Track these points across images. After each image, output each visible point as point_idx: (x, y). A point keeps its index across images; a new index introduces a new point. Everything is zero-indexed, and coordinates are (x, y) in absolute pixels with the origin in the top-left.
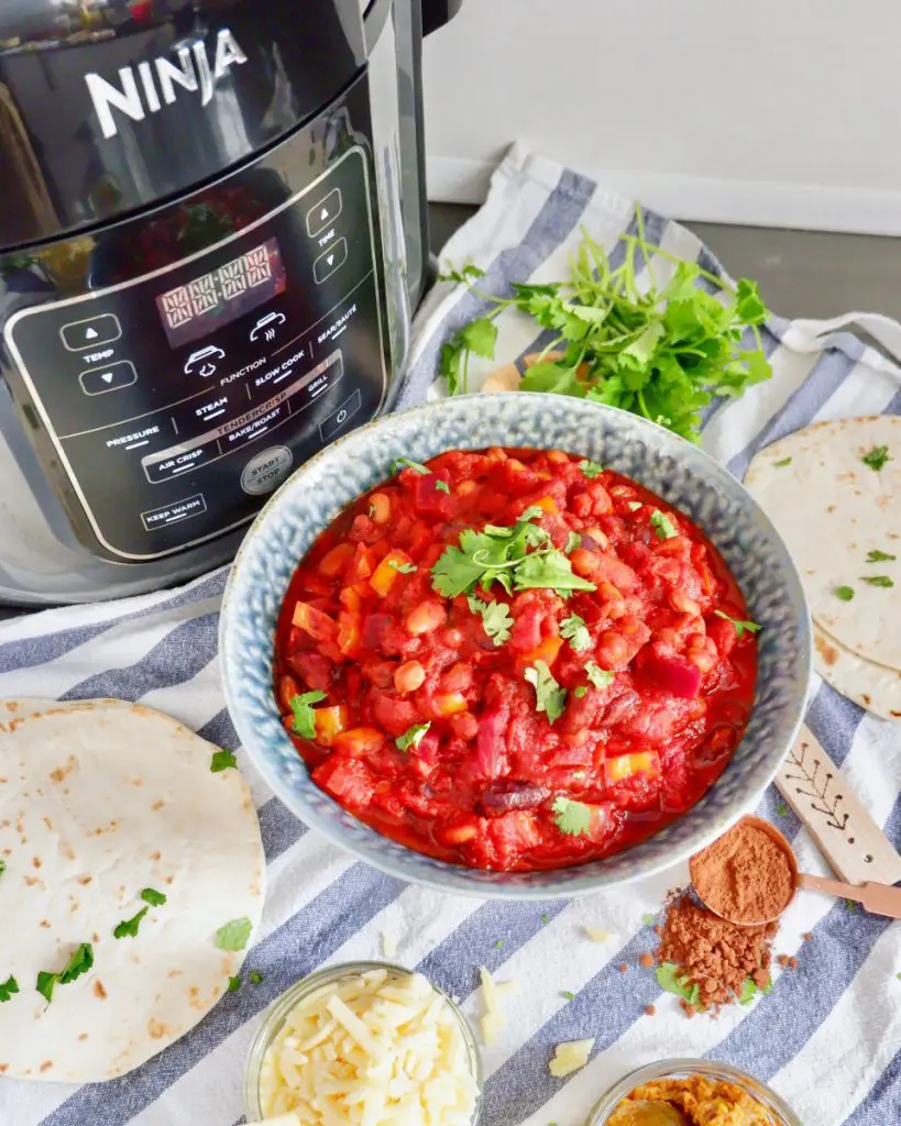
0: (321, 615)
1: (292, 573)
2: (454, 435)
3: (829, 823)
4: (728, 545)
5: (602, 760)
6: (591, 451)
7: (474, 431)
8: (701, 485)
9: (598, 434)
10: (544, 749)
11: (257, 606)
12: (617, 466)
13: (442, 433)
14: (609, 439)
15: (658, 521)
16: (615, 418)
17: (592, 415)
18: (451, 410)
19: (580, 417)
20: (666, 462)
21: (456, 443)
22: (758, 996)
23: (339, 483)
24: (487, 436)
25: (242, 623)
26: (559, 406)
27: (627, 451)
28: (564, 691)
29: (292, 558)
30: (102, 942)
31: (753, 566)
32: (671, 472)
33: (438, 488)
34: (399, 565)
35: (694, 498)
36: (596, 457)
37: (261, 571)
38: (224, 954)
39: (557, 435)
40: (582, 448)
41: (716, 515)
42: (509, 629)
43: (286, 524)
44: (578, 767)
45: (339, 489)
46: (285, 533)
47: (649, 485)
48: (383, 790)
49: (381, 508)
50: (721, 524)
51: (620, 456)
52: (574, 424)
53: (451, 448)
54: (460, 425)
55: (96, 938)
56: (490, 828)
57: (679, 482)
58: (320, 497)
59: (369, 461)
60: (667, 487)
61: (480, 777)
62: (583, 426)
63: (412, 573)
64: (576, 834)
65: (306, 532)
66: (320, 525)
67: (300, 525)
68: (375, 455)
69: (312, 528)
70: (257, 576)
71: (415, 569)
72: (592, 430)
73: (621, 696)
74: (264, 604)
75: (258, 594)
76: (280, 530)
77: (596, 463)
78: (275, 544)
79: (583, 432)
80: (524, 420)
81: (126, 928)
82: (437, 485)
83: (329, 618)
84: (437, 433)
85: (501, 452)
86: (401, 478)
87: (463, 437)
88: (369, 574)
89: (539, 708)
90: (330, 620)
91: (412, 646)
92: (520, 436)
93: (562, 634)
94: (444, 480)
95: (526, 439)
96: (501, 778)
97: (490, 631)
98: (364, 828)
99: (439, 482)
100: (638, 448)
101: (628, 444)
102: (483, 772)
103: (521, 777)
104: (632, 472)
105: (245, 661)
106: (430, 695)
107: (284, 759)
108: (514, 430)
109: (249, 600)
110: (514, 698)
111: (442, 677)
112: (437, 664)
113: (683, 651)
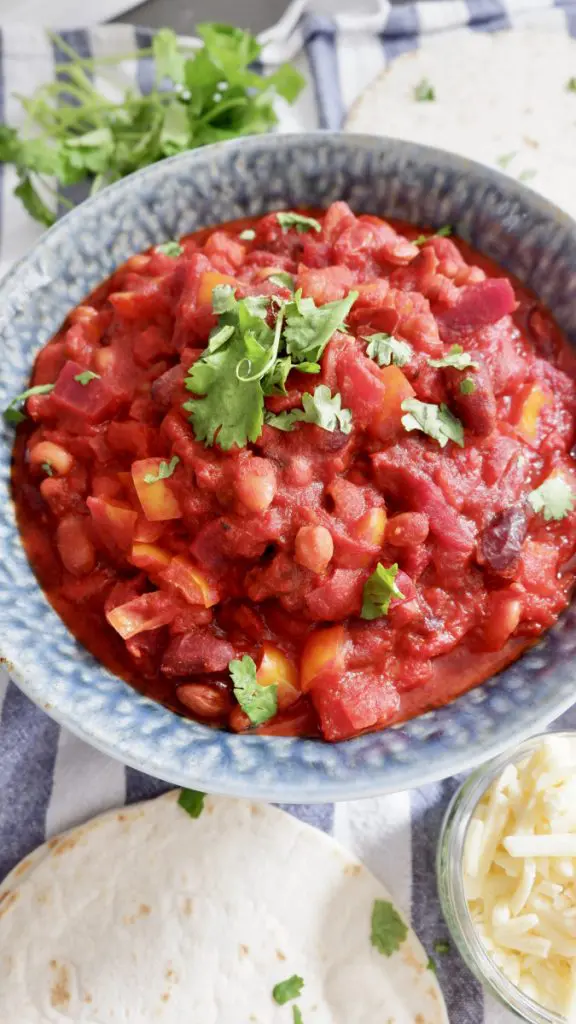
0: (143, 600)
2: (27, 335)
5: (512, 431)
6: (151, 237)
7: (39, 315)
8: (275, 168)
9: (143, 212)
11: (67, 667)
12: (184, 227)
13: (15, 343)
14: (157, 208)
16: (144, 183)
17: (122, 201)
19: (112, 212)
20: (224, 179)
21: (36, 342)
24: (53, 312)
25: (80, 699)
26: (86, 219)
27: (182, 203)
28: (444, 406)
29: (30, 590)
31: (388, 188)
32: (237, 184)
33: (85, 382)
34: (156, 474)
35: (277, 186)
36: (160, 237)
37: (25, 633)
39: (110, 248)
40: (141, 239)
41: (312, 182)
42: (344, 407)
44: (515, 457)
47: (226, 218)
48: (396, 669)
49: (53, 455)
50: (322, 185)
51: (179, 216)
52: (115, 224)
53: (35, 351)
54: (22, 320)
56: (526, 584)
57: (251, 185)
60: (244, 202)
61: (465, 555)
62: (124, 218)
63: (176, 466)
64: (570, 509)
65: (11, 554)
66: (13, 536)
69: (10, 546)
70: (30, 643)
71: (175, 460)
72: (135, 214)
74: (67, 657)
77: (165, 241)
79: (128, 224)
80: (69, 263)
82: (80, 382)
83: (152, 594)
84: (10, 348)
85: (81, 308)
86: (34, 414)
87: (35, 330)
88: (135, 515)
89: (443, 442)
90: (156, 595)
91: (277, 524)
92: (80, 282)
93: (381, 363)
94: (78, 372)
95: (87, 279)
96: (479, 536)
97: (330, 423)
98: (435, 720)
99: (77, 378)
100: (188, 191)
101: (176, 195)
102: (465, 549)
103: (490, 515)
104: (202, 219)
105: (135, 727)
106: (351, 541)
107: (295, 759)
108: (70, 280)
109: (54, 672)
110: (415, 459)
111: (337, 516)
112: (317, 511)
113: (458, 284)
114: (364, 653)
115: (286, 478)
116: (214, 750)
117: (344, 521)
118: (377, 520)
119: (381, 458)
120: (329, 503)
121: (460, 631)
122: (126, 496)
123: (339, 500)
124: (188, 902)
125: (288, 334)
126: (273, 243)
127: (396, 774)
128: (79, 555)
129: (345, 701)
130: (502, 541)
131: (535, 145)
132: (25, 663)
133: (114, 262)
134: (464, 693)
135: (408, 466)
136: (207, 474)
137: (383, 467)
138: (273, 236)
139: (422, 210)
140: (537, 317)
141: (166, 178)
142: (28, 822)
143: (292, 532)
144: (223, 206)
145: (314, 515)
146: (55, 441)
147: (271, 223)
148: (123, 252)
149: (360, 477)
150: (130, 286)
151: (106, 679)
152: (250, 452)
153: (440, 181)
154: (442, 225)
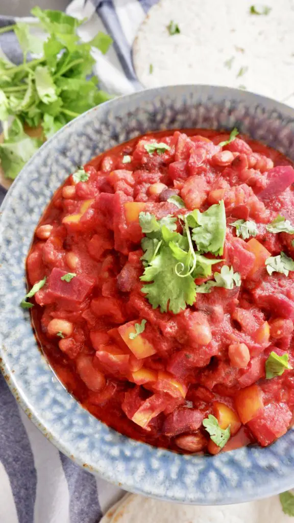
0: (147, 404)
1: (85, 411)
2: (17, 253)
6: (67, 170)
7: (20, 239)
8: (130, 114)
9: (61, 159)
11: (115, 451)
12: (85, 160)
13: (12, 261)
14: (68, 154)
15: (152, 148)
16: (59, 141)
17: (48, 156)
19: (45, 164)
20: (103, 127)
21: (22, 255)
23: (24, 352)
24: (27, 231)
25: (133, 471)
27: (81, 147)
28: (282, 253)
31: (198, 113)
32: (111, 128)
33: (68, 280)
34: (136, 332)
35: (133, 124)
36: (73, 169)
37: (87, 440)
39: (47, 185)
40: (64, 176)
41: (153, 117)
43: (50, 407)
45: (29, 353)
46: (57, 409)
47: (107, 148)
48: (286, 397)
49: (61, 326)
50: (159, 117)
51: (81, 154)
52: (48, 170)
53: (24, 260)
54: (12, 246)
57: (119, 127)
58: (32, 371)
60: (116, 137)
62: (52, 164)
63: (146, 325)
65: (56, 390)
67: (51, 394)
69: (53, 385)
70: (92, 446)
71: (144, 321)
72: (57, 161)
74: (111, 444)
75: (106, 448)
76: (55, 414)
77: (76, 171)
78: (66, 421)
79: (55, 168)
82: (65, 281)
83: (151, 398)
84: (11, 265)
85: (43, 227)
86: (41, 304)
87: (20, 248)
88: (128, 356)
89: (287, 274)
90: (153, 397)
91: (216, 345)
92: (36, 210)
93: (245, 238)
94: (62, 275)
95: (39, 207)
97: (231, 285)
99: (62, 278)
100: (84, 139)
101: (77, 143)
104: (94, 153)
105: (167, 477)
106: (257, 345)
107: (256, 467)
108: (31, 211)
109: (113, 459)
110: (275, 288)
111: (245, 332)
112: (234, 333)
113: (262, 172)
115: (213, 319)
116: (212, 475)
117: (249, 335)
118: (266, 328)
119: (259, 292)
120: (237, 325)
123: (243, 323)
125: (195, 238)
126: (146, 164)
128: (96, 381)
129: (268, 424)
131: (242, 50)
132: (97, 462)
133: (51, 192)
135: (273, 292)
136: (169, 330)
137: (260, 297)
138: (145, 160)
141: (70, 135)
142: (90, 505)
143: (225, 348)
144: (104, 142)
145: (234, 336)
146: (59, 318)
147: (142, 152)
148: (55, 185)
149: (246, 303)
150: (70, 208)
151: (135, 448)
152: (189, 310)
153: (228, 105)
154: (232, 129)
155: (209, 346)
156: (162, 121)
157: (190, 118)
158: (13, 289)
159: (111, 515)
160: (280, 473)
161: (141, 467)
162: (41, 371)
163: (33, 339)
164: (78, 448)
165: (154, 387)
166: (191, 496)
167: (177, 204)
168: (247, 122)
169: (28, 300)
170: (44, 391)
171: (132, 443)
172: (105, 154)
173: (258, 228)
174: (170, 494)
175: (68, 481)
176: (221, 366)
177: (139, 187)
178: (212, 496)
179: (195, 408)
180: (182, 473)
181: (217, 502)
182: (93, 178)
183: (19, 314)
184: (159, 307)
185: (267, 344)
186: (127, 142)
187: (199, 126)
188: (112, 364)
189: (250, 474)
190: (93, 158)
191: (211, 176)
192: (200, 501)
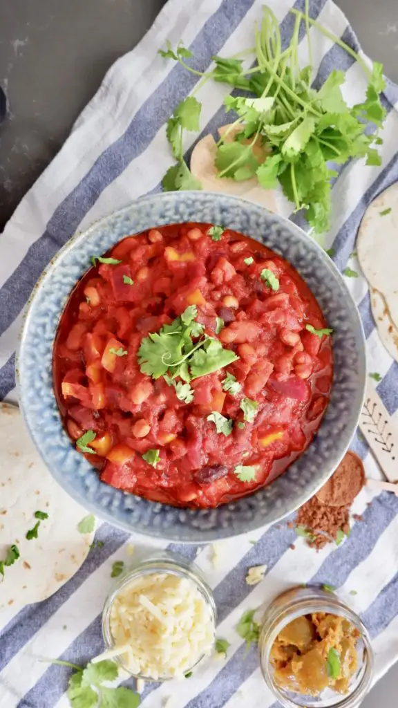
0: (78, 387)
1: (52, 348)
2: (125, 229)
3: (383, 449)
4: (308, 275)
5: (256, 440)
6: (214, 220)
8: (288, 239)
9: (217, 211)
10: (224, 448)
11: (38, 384)
12: (231, 227)
13: (117, 231)
14: (225, 214)
15: (265, 277)
16: (227, 201)
17: (210, 201)
18: (119, 217)
19: (203, 203)
20: (264, 226)
21: (127, 233)
22: (345, 538)
23: (62, 284)
24: (144, 225)
25: (33, 403)
26: (189, 199)
27: (237, 219)
28: (230, 420)
29: (51, 340)
30: (21, 543)
31: (325, 292)
32: (268, 231)
33: (125, 281)
34: (116, 351)
36: (218, 223)
37: (33, 362)
38: (83, 535)
39: (191, 214)
40: (208, 219)
41: (299, 258)
42: (192, 394)
43: (38, 325)
44: (245, 452)
45: (63, 287)
46: (40, 330)
47: (253, 237)
48: (141, 477)
49: (93, 296)
50: (302, 263)
51: (233, 222)
52: (201, 207)
53: (125, 236)
54: (128, 223)
55: (17, 542)
56: (204, 493)
57: (273, 237)
58: (53, 298)
59: (76, 263)
60: (265, 239)
61: (192, 469)
62: (207, 208)
63: (125, 355)
64: (249, 481)
65: (52, 321)
66: (57, 312)
67: (47, 320)
68: (79, 259)
69: (54, 316)
71: (126, 353)
72: (213, 210)
73: (262, 410)
74: (42, 379)
75: (36, 377)
76: (36, 331)
77: (218, 226)
79: (207, 211)
80: (167, 210)
81: (31, 534)
82: (123, 280)
83: (83, 387)
84: (114, 233)
85: (157, 232)
86: (99, 273)
87: (131, 229)
88: (99, 356)
91: (138, 409)
92: (167, 219)
93: (224, 388)
94: (127, 275)
95: (171, 220)
96: (205, 466)
97: (182, 397)
98: (137, 503)
99: (124, 277)
100: (244, 217)
101: (238, 215)
102: (194, 467)
103: (215, 462)
104: (242, 230)
105: (43, 426)
106: (155, 437)
107: (83, 479)
108: (163, 216)
109: (32, 385)
110: (203, 428)
111: (159, 424)
112: (154, 417)
113: (293, 372)
114: (134, 465)
115: (154, 397)
116: (62, 454)
117: (160, 428)
118: (171, 437)
119: (192, 419)
120: (161, 417)
121: (171, 485)
122: (104, 340)
123: (165, 420)
124: (32, 464)
125: (196, 354)
126: (251, 280)
127: (105, 514)
128: (73, 343)
129: (116, 473)
130: (208, 476)
132: (24, 377)
133: (189, 219)
134: (156, 501)
135: (199, 429)
136: (128, 373)
137: (190, 422)
138: (253, 276)
139: (330, 312)
140: (320, 401)
141: (238, 206)
143: (140, 417)
144: (256, 233)
145: (152, 418)
146: (98, 291)
147: (258, 271)
148: (196, 218)
149: (182, 414)
150: (182, 245)
151: (49, 395)
152: (149, 378)
153: (343, 313)
154: (330, 327)
155: (135, 406)
156: (302, 267)
157: (318, 287)
158: (98, 245)
159: (5, 406)
160: (88, 495)
161: (38, 407)
162: (58, 303)
163: (75, 282)
164: (24, 359)
165: (90, 385)
166: (40, 446)
167: (218, 325)
168: (340, 336)
169: (97, 260)
170: (46, 314)
171: (51, 392)
172: (248, 239)
173: (239, 393)
174: (34, 433)
175: (7, 363)
176: (129, 420)
177: (225, 287)
178: (48, 459)
179: (97, 420)
180: (52, 434)
181: (47, 464)
182: (220, 244)
183: (84, 261)
184: (140, 357)
185: (160, 443)
186: (269, 249)
187: (319, 299)
188: (89, 348)
189: (77, 477)
190: (238, 232)
191: (267, 337)
192: (41, 454)
